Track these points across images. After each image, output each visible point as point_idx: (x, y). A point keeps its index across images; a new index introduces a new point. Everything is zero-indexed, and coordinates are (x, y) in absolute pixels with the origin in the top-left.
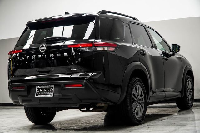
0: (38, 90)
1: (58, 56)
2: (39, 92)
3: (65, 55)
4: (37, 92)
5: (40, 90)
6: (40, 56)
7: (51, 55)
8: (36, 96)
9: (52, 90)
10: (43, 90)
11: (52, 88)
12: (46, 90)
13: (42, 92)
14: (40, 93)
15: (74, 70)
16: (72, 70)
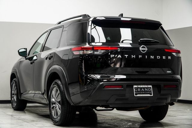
0: (136, 90)
1: (158, 58)
3: (163, 58)
6: (140, 56)
7: (151, 56)
9: (150, 90)
10: (141, 90)
12: (144, 90)
15: (169, 72)
16: (167, 72)
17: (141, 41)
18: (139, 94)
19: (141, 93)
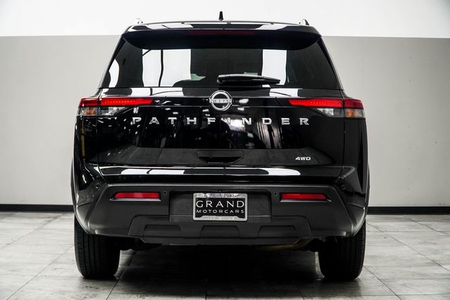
0: (199, 204)
1: (265, 123)
2: (202, 209)
4: (197, 208)
5: (205, 204)
6: (209, 119)
8: (195, 219)
9: (240, 204)
10: (214, 204)
11: (243, 200)
12: (224, 204)
13: (212, 209)
14: (205, 211)
15: (303, 159)
16: (298, 158)
17: (221, 79)
18: (208, 214)
19: (215, 211)
